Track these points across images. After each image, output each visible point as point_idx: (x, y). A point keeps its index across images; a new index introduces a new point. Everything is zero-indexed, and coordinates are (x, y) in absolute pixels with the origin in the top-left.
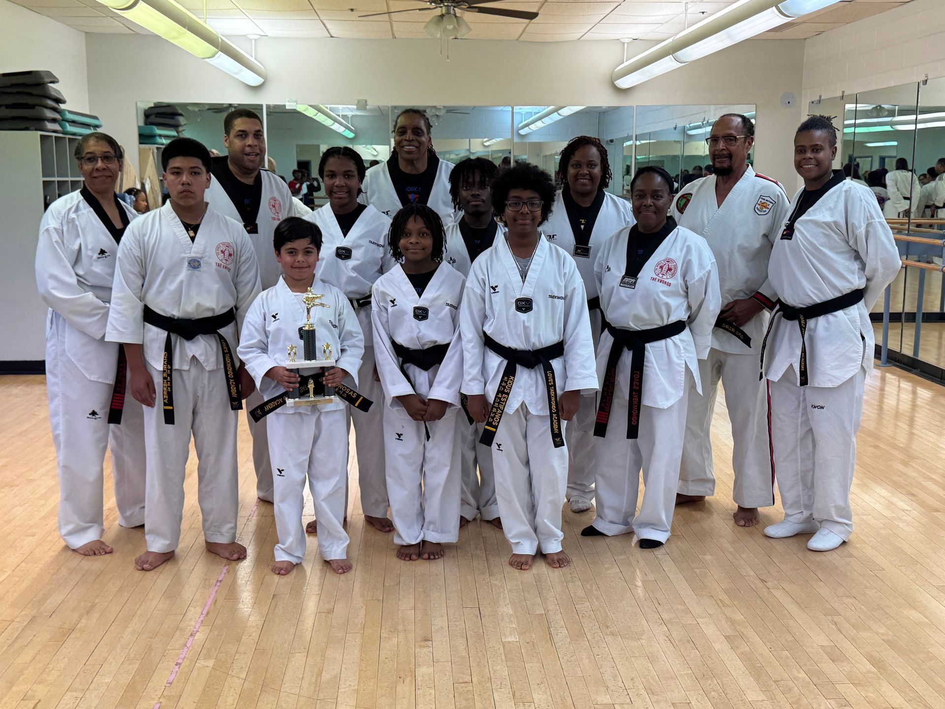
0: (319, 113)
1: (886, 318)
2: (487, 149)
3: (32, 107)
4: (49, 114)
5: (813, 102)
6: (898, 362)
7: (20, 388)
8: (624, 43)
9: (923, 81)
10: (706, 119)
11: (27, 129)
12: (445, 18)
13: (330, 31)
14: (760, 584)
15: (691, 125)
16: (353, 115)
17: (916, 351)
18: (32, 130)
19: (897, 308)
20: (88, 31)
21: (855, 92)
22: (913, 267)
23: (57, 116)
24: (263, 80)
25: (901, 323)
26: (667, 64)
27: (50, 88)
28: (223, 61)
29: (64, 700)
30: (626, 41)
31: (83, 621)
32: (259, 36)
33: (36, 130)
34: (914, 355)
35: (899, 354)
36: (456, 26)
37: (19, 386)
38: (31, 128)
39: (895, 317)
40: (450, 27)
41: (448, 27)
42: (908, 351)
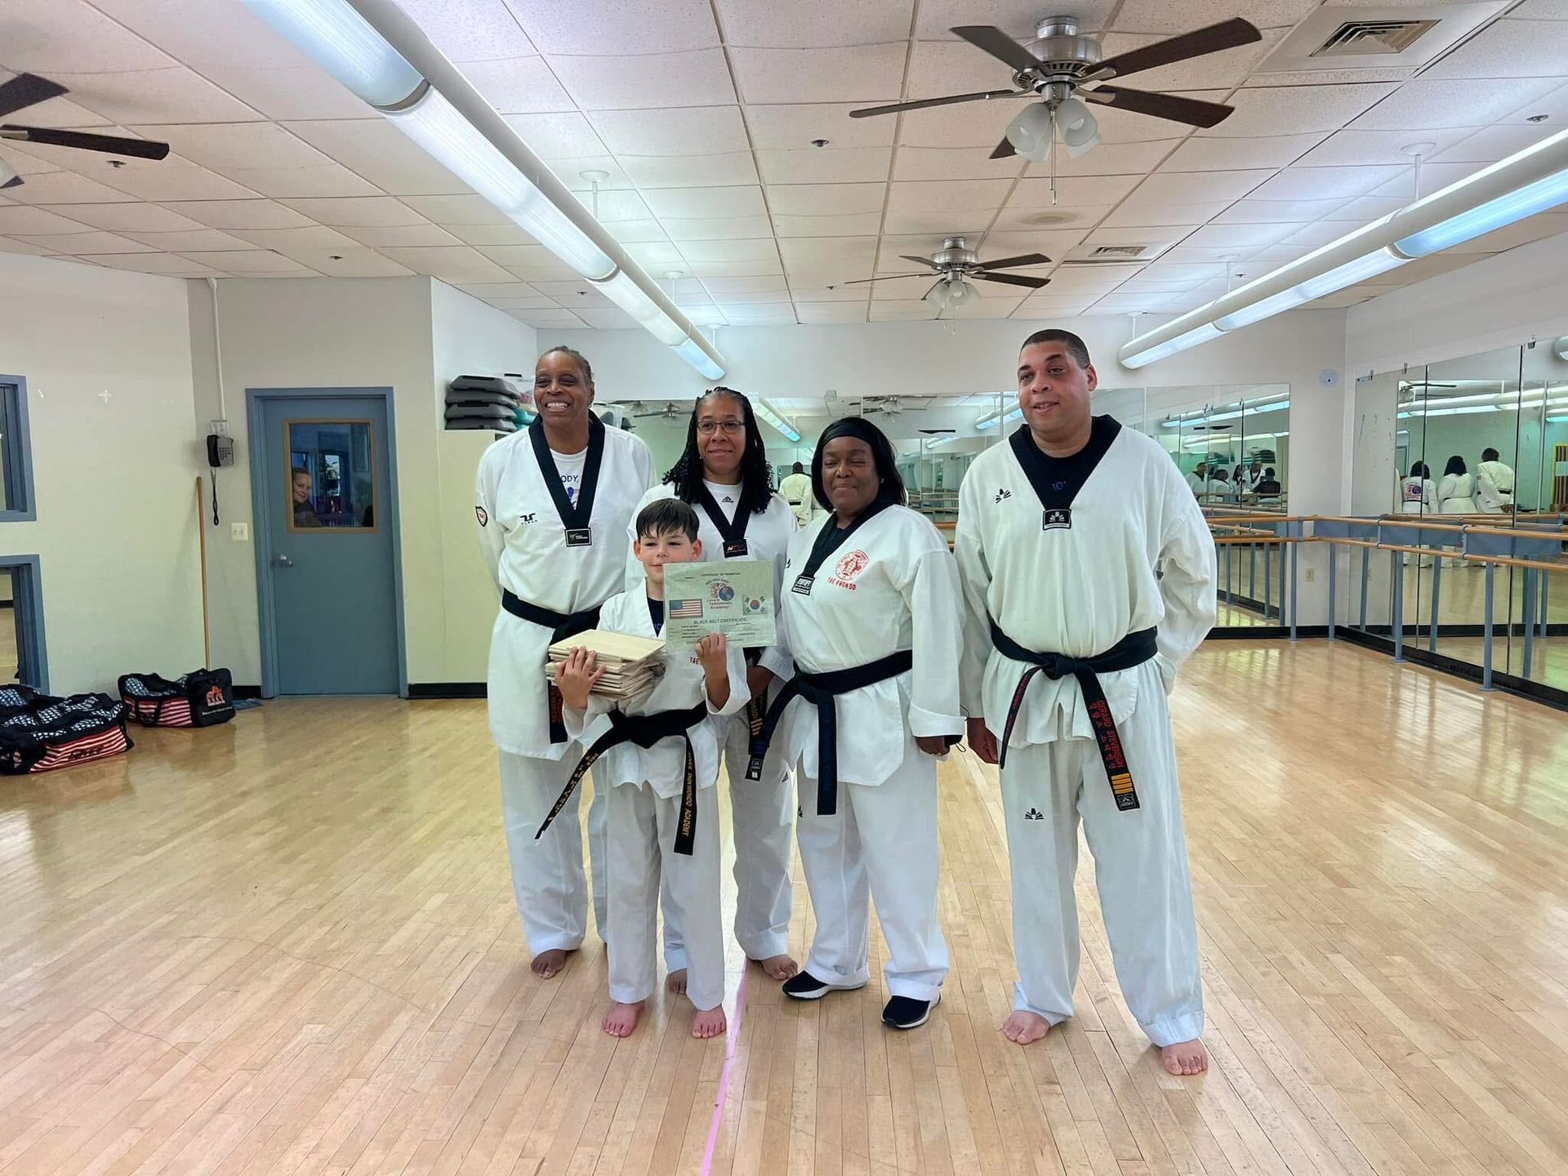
0: (771, 413)
1: (1488, 631)
2: (930, 452)
3: (486, 404)
4: (505, 412)
5: (1358, 380)
6: (1505, 686)
7: (470, 713)
8: (1132, 318)
9: (1529, 344)
10: (1209, 407)
11: (482, 428)
12: (951, 285)
13: (799, 316)
14: (1497, 1005)
15: (1189, 414)
16: (798, 417)
17: (1526, 670)
18: (488, 429)
19: (1500, 619)
20: (539, 326)
21: (1424, 364)
22: (1519, 566)
23: (512, 413)
24: (723, 373)
25: (1506, 638)
26: (1208, 332)
27: (505, 383)
28: (691, 348)
29: (576, 1160)
30: (1134, 314)
31: (583, 1030)
32: (719, 326)
33: (492, 428)
34: (1524, 676)
35: (1506, 676)
36: (965, 293)
37: (468, 711)
38: (486, 426)
39: (1500, 630)
40: (958, 294)
41: (955, 294)
42: (1516, 672)
